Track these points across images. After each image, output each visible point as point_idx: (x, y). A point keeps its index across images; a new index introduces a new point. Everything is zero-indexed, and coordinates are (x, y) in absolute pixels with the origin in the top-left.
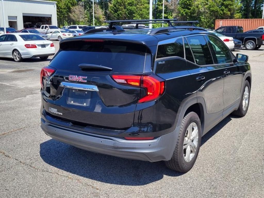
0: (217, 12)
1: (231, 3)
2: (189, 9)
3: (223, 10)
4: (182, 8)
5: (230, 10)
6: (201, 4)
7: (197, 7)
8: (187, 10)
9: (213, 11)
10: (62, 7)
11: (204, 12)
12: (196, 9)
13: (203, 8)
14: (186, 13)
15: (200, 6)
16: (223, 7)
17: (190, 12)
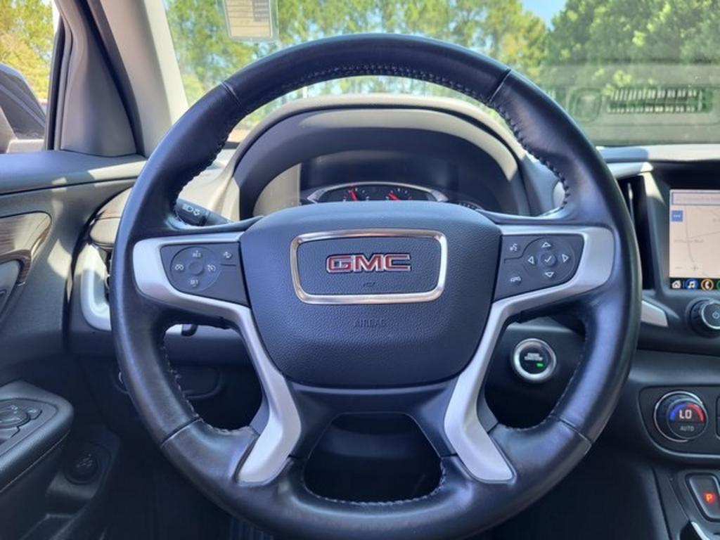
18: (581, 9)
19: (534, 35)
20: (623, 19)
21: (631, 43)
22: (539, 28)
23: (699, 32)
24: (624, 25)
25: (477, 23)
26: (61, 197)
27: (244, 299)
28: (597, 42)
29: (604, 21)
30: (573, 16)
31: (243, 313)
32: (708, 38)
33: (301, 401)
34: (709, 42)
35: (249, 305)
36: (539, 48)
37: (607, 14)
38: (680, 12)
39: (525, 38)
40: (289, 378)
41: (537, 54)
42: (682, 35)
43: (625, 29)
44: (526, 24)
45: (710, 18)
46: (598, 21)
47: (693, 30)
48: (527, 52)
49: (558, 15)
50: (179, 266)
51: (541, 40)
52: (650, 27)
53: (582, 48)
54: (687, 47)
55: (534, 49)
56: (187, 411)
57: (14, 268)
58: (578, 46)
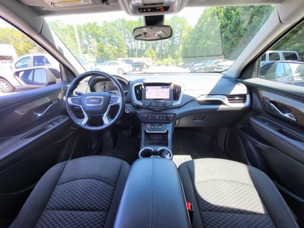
0: (117, 54)
1: (123, 50)
2: (103, 52)
3: (119, 53)
4: (99, 51)
5: (122, 53)
6: (109, 50)
7: (107, 51)
8: (102, 53)
9: (115, 53)
10: (22, 50)
11: (111, 54)
12: (107, 52)
13: (110, 52)
14: (102, 54)
15: (108, 51)
16: (119, 52)
17: (104, 54)
18: (201, 24)
19: (190, 31)
20: (210, 26)
21: (211, 33)
22: (191, 29)
23: (227, 30)
24: (210, 28)
25: (177, 28)
26: (63, 90)
27: (81, 104)
28: (204, 33)
29: (206, 27)
30: (199, 26)
31: (81, 106)
32: (228, 31)
33: (88, 116)
34: (228, 32)
35: (81, 105)
36: (191, 34)
37: (207, 25)
38: (223, 24)
39: (188, 31)
40: (87, 114)
41: (190, 36)
42: (223, 31)
43: (210, 29)
44: (188, 28)
45: (229, 26)
46: (205, 27)
47: (225, 29)
48: (188, 35)
49: (195, 25)
50: (73, 101)
51: (191, 32)
52: (216, 28)
53: (201, 34)
54: (223, 34)
55: (190, 34)
56: (76, 117)
57: (57, 101)
58: (200, 34)
